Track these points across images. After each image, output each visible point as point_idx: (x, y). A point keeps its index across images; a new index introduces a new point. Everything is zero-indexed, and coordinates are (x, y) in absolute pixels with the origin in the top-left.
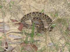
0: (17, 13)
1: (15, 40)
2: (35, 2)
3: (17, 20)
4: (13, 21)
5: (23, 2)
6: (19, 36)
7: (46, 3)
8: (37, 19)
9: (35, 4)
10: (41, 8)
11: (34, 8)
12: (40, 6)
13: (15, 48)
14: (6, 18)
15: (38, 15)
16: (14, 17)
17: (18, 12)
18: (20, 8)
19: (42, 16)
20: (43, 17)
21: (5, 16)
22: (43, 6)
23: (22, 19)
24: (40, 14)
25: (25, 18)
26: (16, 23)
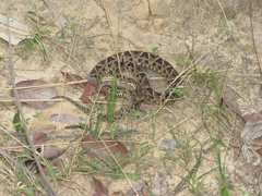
0: (82, 58)
1: (70, 130)
2: (134, 26)
3: (82, 74)
4: (68, 77)
5: (102, 26)
6: (81, 119)
7: (166, 29)
8: (130, 67)
9: (134, 33)
10: (150, 43)
11: (130, 42)
12: (150, 37)
13: (64, 151)
14: (50, 69)
15: (140, 60)
16: (74, 67)
17: (87, 53)
18: (93, 43)
19: (151, 63)
20: (154, 64)
21: (48, 64)
22: (158, 39)
23: (93, 71)
24: (144, 58)
25: (100, 70)
26: (76, 82)
